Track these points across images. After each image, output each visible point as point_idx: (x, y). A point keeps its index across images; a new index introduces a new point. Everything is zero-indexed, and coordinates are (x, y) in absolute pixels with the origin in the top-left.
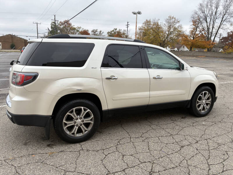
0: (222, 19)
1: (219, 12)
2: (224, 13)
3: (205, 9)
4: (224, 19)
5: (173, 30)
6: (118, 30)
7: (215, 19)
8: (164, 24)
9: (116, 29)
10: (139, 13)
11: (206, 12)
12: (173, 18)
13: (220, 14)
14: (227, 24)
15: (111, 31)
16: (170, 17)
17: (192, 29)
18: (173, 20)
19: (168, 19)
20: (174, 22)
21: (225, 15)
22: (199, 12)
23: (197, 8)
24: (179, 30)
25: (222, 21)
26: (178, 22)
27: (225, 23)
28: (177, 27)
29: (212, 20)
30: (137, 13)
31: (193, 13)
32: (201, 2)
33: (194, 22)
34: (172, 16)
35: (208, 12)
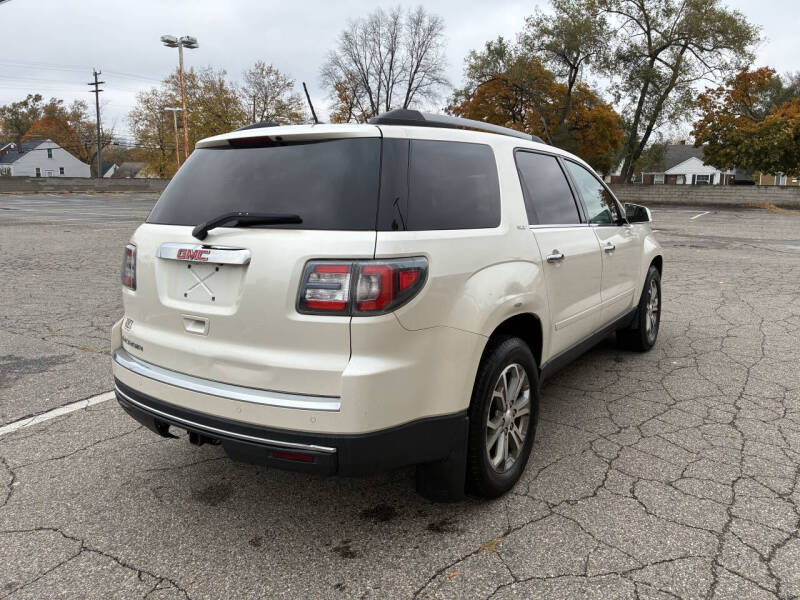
0: (410, 85)
1: (398, 64)
2: (415, 67)
3: (362, 53)
4: (414, 85)
5: (274, 112)
6: (46, 101)
7: (390, 84)
8: (243, 89)
9: (38, 98)
10: (190, 44)
11: (363, 61)
12: (270, 71)
13: (404, 69)
14: (423, 99)
15: (14, 105)
16: (260, 66)
17: (338, 112)
18: (273, 77)
19: (253, 74)
20: (275, 85)
21: (416, 72)
22: (345, 60)
23: (338, 46)
24: (294, 110)
25: (409, 91)
26: (288, 85)
27: (417, 96)
28: (287, 103)
29: (382, 87)
30: (184, 42)
31: (328, 61)
32: (348, 30)
33: (340, 88)
34: (268, 65)
35: (368, 61)
